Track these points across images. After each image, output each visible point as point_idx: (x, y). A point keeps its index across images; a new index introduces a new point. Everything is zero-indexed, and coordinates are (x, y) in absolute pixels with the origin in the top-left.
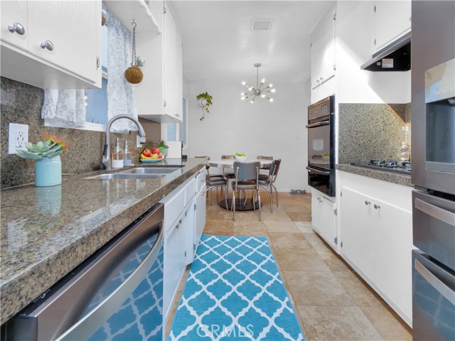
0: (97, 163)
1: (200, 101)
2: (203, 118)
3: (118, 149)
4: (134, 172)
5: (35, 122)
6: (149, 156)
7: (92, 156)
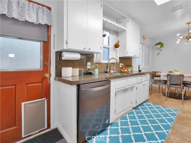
0: (106, 71)
1: (157, 47)
2: (159, 54)
3: (112, 67)
4: (117, 74)
5: (92, 62)
6: (124, 70)
7: (104, 69)
